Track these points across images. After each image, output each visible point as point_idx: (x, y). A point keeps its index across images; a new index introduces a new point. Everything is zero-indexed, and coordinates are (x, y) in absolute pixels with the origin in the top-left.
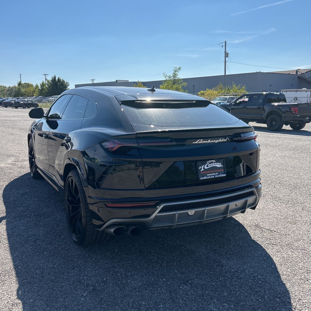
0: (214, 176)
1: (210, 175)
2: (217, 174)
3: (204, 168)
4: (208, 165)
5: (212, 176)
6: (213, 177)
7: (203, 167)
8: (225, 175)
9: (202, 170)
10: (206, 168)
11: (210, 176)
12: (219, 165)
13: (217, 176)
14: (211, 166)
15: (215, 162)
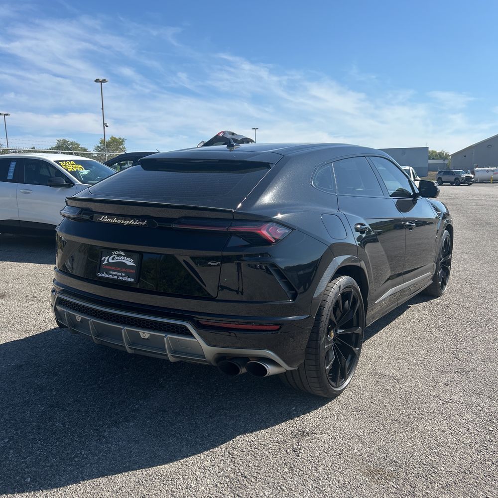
0: (118, 276)
1: (114, 273)
2: (123, 275)
3: (108, 261)
4: (114, 257)
5: (116, 275)
6: (116, 277)
7: (107, 258)
8: (132, 280)
9: (105, 262)
10: (111, 261)
11: (113, 275)
12: (129, 262)
13: (121, 278)
14: (118, 259)
15: (124, 256)
